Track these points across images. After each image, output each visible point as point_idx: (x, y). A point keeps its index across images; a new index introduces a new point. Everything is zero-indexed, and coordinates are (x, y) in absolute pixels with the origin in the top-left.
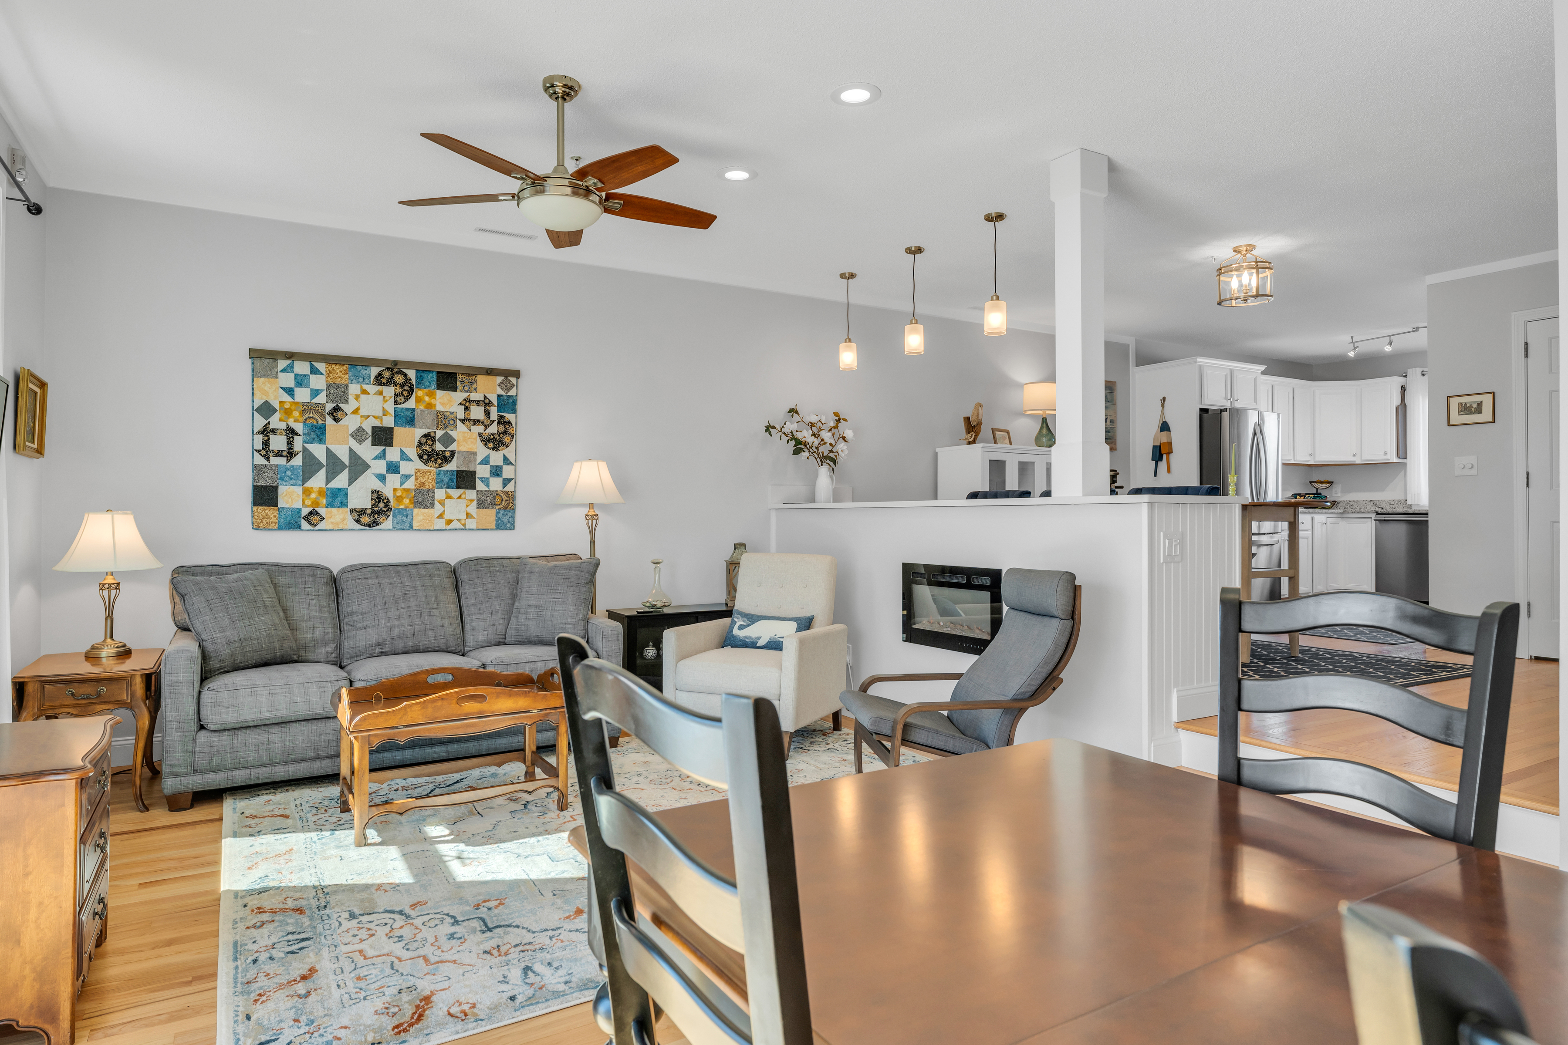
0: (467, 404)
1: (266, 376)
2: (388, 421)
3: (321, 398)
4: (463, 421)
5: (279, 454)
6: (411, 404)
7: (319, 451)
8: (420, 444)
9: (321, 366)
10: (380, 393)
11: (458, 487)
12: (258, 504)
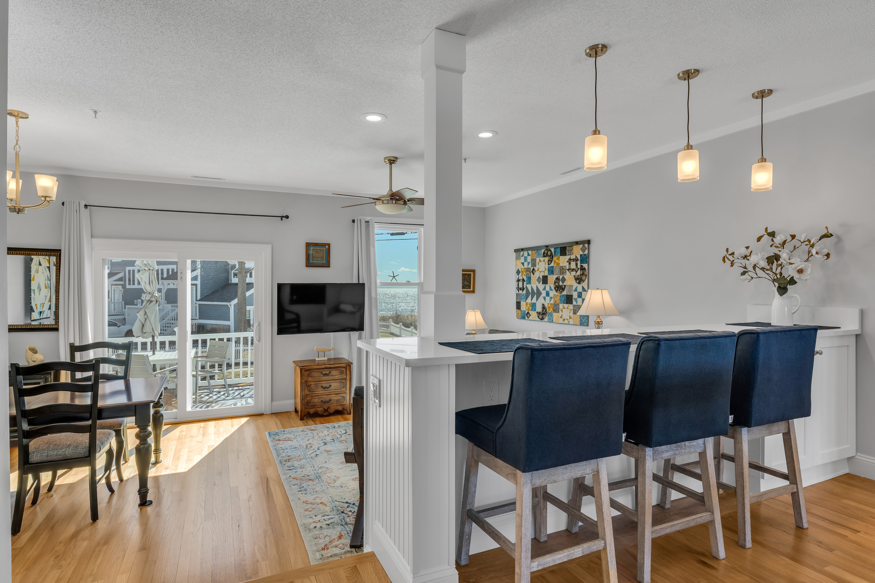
0: (570, 261)
1: (518, 259)
2: (546, 273)
3: (530, 266)
4: (568, 270)
5: (521, 290)
6: (552, 264)
7: (529, 287)
8: (555, 282)
9: (530, 252)
10: (544, 261)
11: (567, 303)
12: (517, 309)
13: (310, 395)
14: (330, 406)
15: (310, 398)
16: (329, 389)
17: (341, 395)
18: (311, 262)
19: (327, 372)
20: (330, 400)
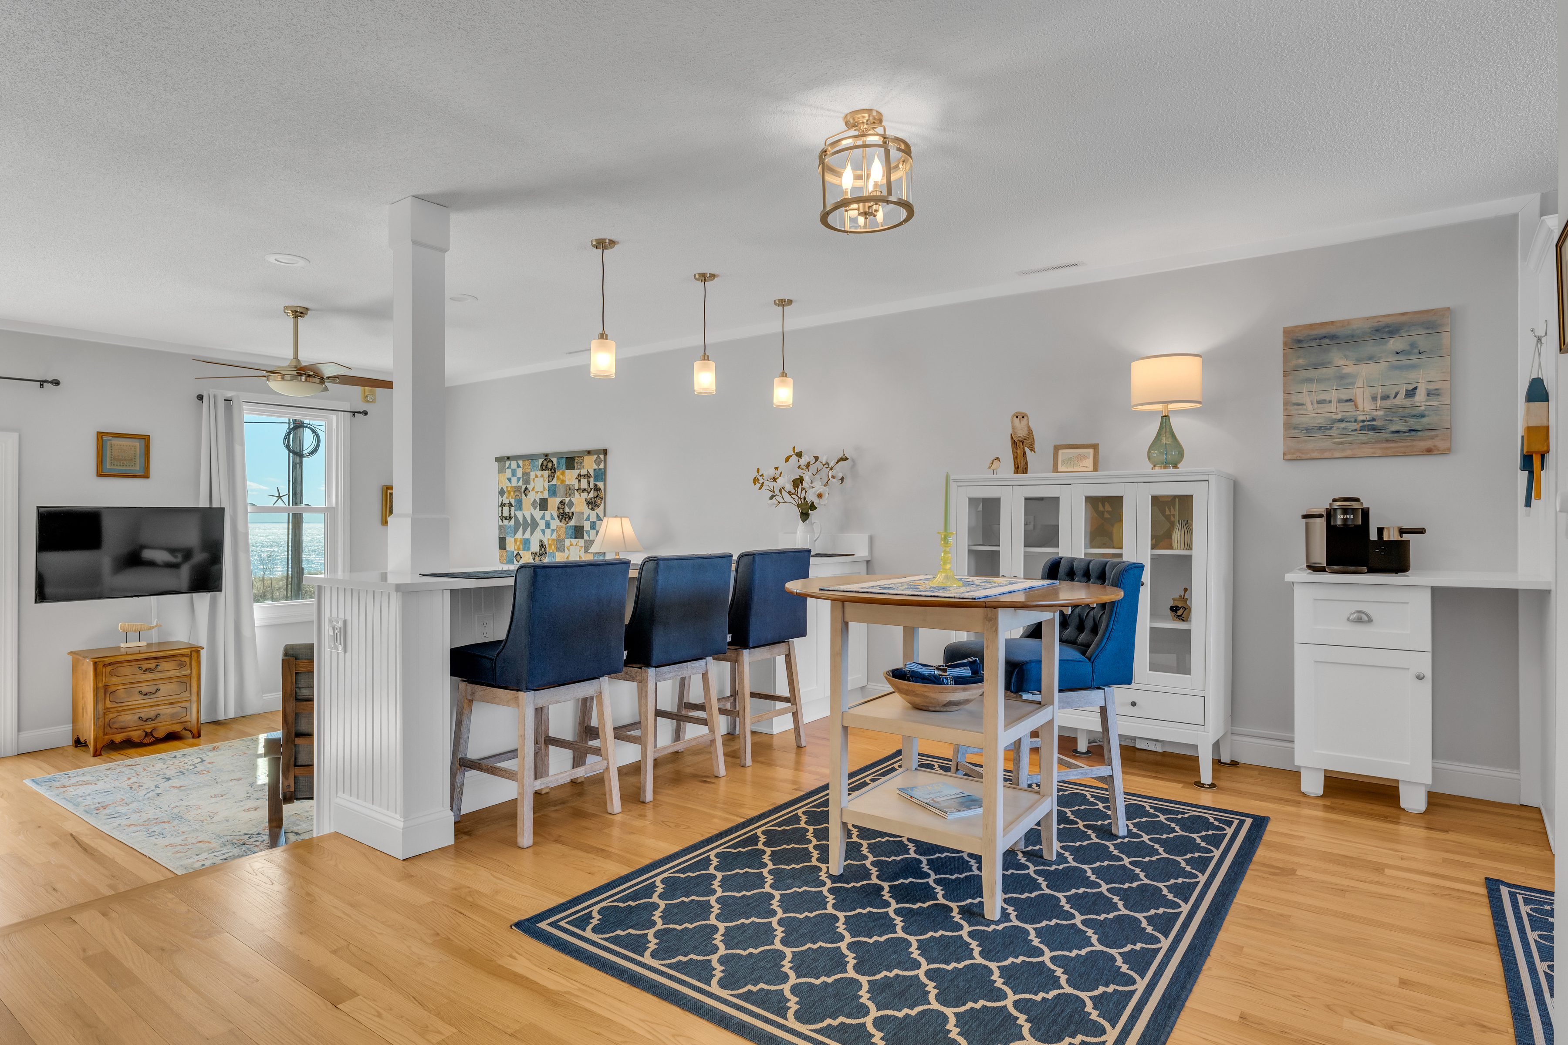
0: (579, 478)
1: (502, 472)
2: (546, 495)
3: (521, 483)
4: (577, 490)
5: (506, 519)
6: (554, 482)
7: (519, 515)
8: (559, 508)
9: (520, 462)
10: (542, 476)
11: (575, 538)
12: (500, 548)
13: (116, 709)
14: (157, 727)
15: (115, 715)
16: (156, 695)
17: (180, 705)
18: (108, 467)
19: (152, 666)
20: (158, 716)
